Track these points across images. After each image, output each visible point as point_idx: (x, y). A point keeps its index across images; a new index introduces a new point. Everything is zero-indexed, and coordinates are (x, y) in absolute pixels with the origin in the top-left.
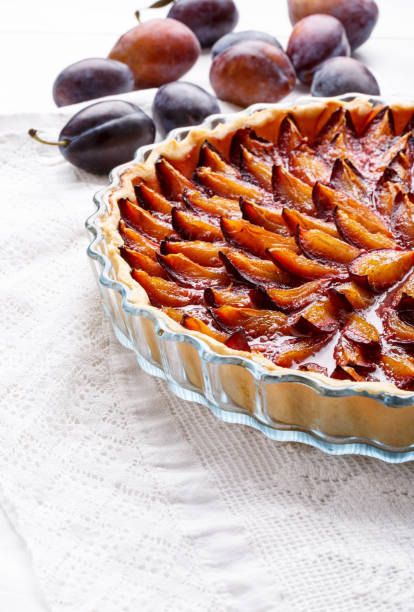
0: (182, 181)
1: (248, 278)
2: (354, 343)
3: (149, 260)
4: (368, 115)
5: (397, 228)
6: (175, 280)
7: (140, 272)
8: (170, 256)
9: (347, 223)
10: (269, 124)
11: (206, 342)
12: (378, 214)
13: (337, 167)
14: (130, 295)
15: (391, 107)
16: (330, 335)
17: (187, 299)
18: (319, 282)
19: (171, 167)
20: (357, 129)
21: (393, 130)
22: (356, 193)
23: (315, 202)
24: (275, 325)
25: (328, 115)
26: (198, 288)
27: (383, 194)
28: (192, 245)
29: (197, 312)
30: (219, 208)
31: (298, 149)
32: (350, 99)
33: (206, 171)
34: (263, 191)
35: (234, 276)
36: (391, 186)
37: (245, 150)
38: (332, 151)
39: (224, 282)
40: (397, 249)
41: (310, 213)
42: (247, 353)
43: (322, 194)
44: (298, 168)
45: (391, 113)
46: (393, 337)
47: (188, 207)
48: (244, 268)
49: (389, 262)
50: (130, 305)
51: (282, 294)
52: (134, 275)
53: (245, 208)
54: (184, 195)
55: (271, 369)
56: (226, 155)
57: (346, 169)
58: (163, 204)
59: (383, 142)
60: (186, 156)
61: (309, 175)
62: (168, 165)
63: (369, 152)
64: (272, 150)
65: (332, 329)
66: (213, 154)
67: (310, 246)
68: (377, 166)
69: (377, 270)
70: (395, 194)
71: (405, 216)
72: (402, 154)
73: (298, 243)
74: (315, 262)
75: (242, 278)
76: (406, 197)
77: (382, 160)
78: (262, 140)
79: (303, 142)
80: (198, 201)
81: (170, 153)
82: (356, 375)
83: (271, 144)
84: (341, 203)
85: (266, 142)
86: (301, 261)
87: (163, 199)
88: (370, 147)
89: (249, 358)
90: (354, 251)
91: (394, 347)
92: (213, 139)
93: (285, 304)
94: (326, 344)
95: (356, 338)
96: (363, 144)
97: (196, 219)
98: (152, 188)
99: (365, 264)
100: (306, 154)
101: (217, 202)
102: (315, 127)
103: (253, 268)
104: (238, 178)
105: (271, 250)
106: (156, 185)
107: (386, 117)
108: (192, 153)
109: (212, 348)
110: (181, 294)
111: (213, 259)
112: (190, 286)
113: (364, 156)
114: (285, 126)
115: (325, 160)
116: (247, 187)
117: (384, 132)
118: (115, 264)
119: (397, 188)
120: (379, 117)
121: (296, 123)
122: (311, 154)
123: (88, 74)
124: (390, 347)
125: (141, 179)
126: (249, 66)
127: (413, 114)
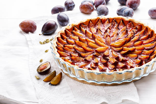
0: (70, 33)
1: (78, 51)
3: (61, 48)
4: (105, 19)
5: (106, 41)
6: (65, 52)
8: (65, 48)
9: (97, 41)
10: (86, 22)
12: (103, 39)
13: (97, 30)
14: (56, 55)
15: (109, 18)
16: (90, 62)
17: (67, 55)
18: (91, 53)
20: (103, 22)
21: (109, 22)
22: (100, 35)
23: (92, 37)
24: (81, 60)
25: (97, 20)
27: (105, 35)
28: (69, 45)
29: (68, 58)
30: (75, 38)
31: (91, 26)
32: (101, 17)
33: (74, 31)
35: (76, 51)
37: (81, 27)
38: (97, 27)
39: (74, 52)
41: (91, 39)
42: (74, 65)
46: (101, 62)
48: (77, 50)
50: (56, 57)
51: (83, 54)
52: (58, 51)
54: (69, 36)
55: (78, 68)
56: (78, 28)
57: (99, 30)
59: (107, 25)
60: (70, 28)
61: (92, 31)
62: (67, 30)
63: (104, 27)
64: (87, 27)
65: (91, 60)
66: (75, 28)
67: (90, 45)
71: (108, 39)
72: (109, 27)
73: (87, 45)
74: (90, 49)
75: (77, 51)
76: (108, 36)
77: (106, 29)
78: (85, 25)
79: (92, 25)
80: (71, 37)
81: (68, 28)
82: (92, 69)
84: (97, 37)
86: (88, 49)
87: (66, 37)
90: (97, 46)
92: (76, 25)
93: (84, 56)
95: (94, 62)
96: (103, 25)
97: (71, 40)
98: (64, 35)
99: (99, 49)
102: (95, 22)
104: (80, 32)
105: (82, 46)
106: (64, 34)
107: (108, 20)
108: (72, 28)
109: (69, 65)
110: (66, 54)
112: (68, 53)
113: (103, 28)
114: (89, 22)
116: (81, 34)
117: (108, 23)
118: (55, 50)
119: (107, 34)
121: (91, 22)
122: (93, 27)
123: (57, 9)
124: (100, 64)
125: (62, 33)
126: (86, 6)
127: (113, 19)
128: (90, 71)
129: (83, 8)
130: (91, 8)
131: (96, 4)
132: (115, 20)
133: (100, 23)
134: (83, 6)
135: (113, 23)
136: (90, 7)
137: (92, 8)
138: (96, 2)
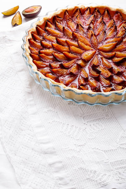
0: (42, 31)
1: (58, 59)
3: (36, 56)
4: (85, 9)
5: (92, 43)
6: (42, 60)
7: (35, 61)
8: (41, 55)
9: (80, 44)
10: (61, 13)
11: (50, 80)
12: (87, 39)
13: (78, 26)
14: (33, 68)
15: (90, 7)
17: (45, 66)
18: (74, 60)
20: (82, 13)
22: (82, 33)
23: (73, 36)
24: (65, 73)
25: (75, 10)
26: (48, 62)
27: (88, 33)
29: (47, 69)
30: (51, 39)
31: (68, 20)
33: (48, 28)
34: (61, 33)
35: (55, 59)
37: (56, 22)
38: (76, 20)
39: (53, 60)
40: (92, 50)
41: (72, 39)
42: (60, 83)
43: (74, 34)
44: (69, 25)
46: (91, 75)
48: (57, 57)
49: (90, 55)
50: (33, 71)
51: (66, 64)
52: (33, 62)
54: (43, 36)
55: (65, 88)
56: (52, 22)
57: (80, 27)
58: (38, 38)
59: (88, 16)
61: (71, 27)
62: (39, 27)
63: (85, 20)
64: (62, 20)
65: (78, 73)
66: (49, 23)
67: (72, 50)
68: (87, 24)
69: (87, 57)
70: (91, 34)
71: (93, 40)
72: (92, 21)
73: (69, 49)
74: (73, 55)
76: (94, 35)
77: (88, 22)
78: (60, 18)
79: (70, 18)
80: (46, 37)
81: (39, 24)
83: (62, 19)
84: (79, 37)
85: (61, 18)
86: (70, 55)
88: (85, 18)
89: (60, 85)
90: (82, 51)
91: (91, 78)
92: (49, 19)
93: (67, 67)
95: (83, 76)
96: (83, 17)
97: (46, 42)
98: (36, 34)
100: (70, 21)
102: (72, 13)
103: (60, 57)
104: (55, 29)
105: (63, 52)
106: (36, 33)
107: (89, 10)
108: (44, 23)
109: (52, 82)
111: (50, 54)
112: (46, 62)
114: (65, 13)
115: (75, 23)
116: (57, 32)
117: (88, 14)
118: (29, 59)
119: (91, 32)
120: (87, 9)
121: (68, 13)
125: (33, 32)
127: (95, 9)
132: (97, 10)
135: (96, 15)
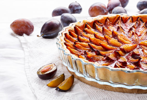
0: (81, 31)
1: (95, 50)
2: (120, 62)
3: (71, 46)
4: (127, 18)
5: (132, 40)
6: (77, 50)
7: (69, 47)
8: (76, 45)
9: (120, 38)
10: (102, 20)
11: (83, 60)
12: (128, 38)
13: (118, 28)
14: (66, 51)
15: (132, 16)
16: (114, 61)
18: (112, 50)
19: (78, 28)
20: (124, 22)
21: (133, 21)
22: (123, 34)
23: (113, 35)
24: (101, 59)
25: (117, 18)
26: (83, 52)
27: (129, 34)
28: (82, 43)
30: (89, 36)
31: (109, 25)
32: (122, 15)
33: (86, 29)
34: (100, 33)
35: (92, 49)
36: (131, 32)
37: (96, 25)
38: (117, 25)
39: (89, 51)
40: (132, 44)
43: (114, 33)
44: (109, 29)
45: (132, 18)
46: (130, 61)
47: (81, 36)
48: (94, 48)
49: (130, 46)
50: (66, 53)
52: (67, 48)
53: (95, 36)
54: (81, 33)
55: (99, 66)
58: (76, 36)
59: (130, 24)
60: (82, 26)
61: (111, 30)
63: (127, 26)
64: (103, 25)
65: (115, 60)
67: (111, 43)
68: (128, 29)
69: (126, 48)
71: (134, 37)
72: (134, 26)
73: (108, 43)
74: (112, 46)
76: (135, 33)
78: (100, 23)
79: (110, 23)
80: (84, 35)
81: (78, 25)
82: (120, 67)
84: (119, 35)
86: (108, 46)
89: (94, 63)
90: (121, 44)
92: (88, 22)
93: (104, 55)
94: (113, 63)
96: (125, 25)
97: (83, 38)
98: (73, 32)
99: (123, 47)
100: (111, 26)
101: (89, 35)
102: (114, 21)
103: (96, 48)
104: (94, 31)
105: (101, 43)
107: (131, 18)
108: (83, 25)
109: (85, 61)
110: (79, 53)
111: (87, 46)
112: (81, 52)
113: (125, 27)
114: (106, 20)
115: (116, 27)
116: (96, 32)
117: (130, 22)
118: (63, 46)
120: (129, 18)
121: (109, 20)
122: (112, 26)
123: (60, 10)
124: (129, 63)
125: (70, 30)
126: (97, 8)
127: (138, 18)
128: (117, 68)
129: (94, 11)
130: (104, 11)
131: (110, 8)
132: (140, 19)
133: (121, 22)
134: (94, 9)
135: (138, 23)
136: (104, 9)
137: (106, 11)
138: (110, 5)
